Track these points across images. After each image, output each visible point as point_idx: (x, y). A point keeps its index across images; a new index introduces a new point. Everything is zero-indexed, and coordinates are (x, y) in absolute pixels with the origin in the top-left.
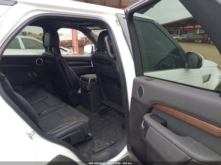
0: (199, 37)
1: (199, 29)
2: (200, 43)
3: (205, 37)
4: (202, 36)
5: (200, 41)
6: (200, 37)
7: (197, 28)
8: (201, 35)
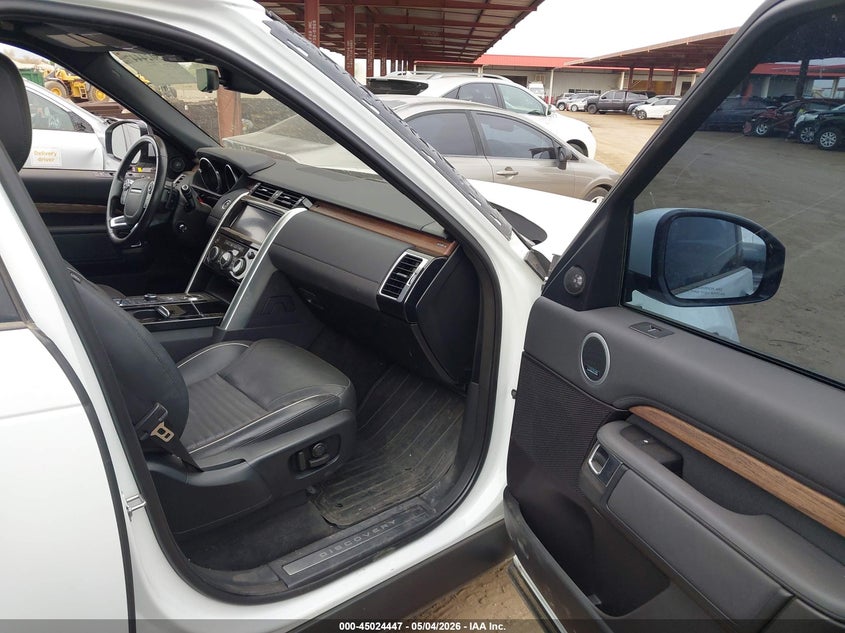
0: (759, 112)
1: (772, 79)
2: (760, 136)
3: (782, 112)
4: (774, 109)
5: (762, 129)
6: (766, 111)
7: (763, 77)
8: (771, 103)
